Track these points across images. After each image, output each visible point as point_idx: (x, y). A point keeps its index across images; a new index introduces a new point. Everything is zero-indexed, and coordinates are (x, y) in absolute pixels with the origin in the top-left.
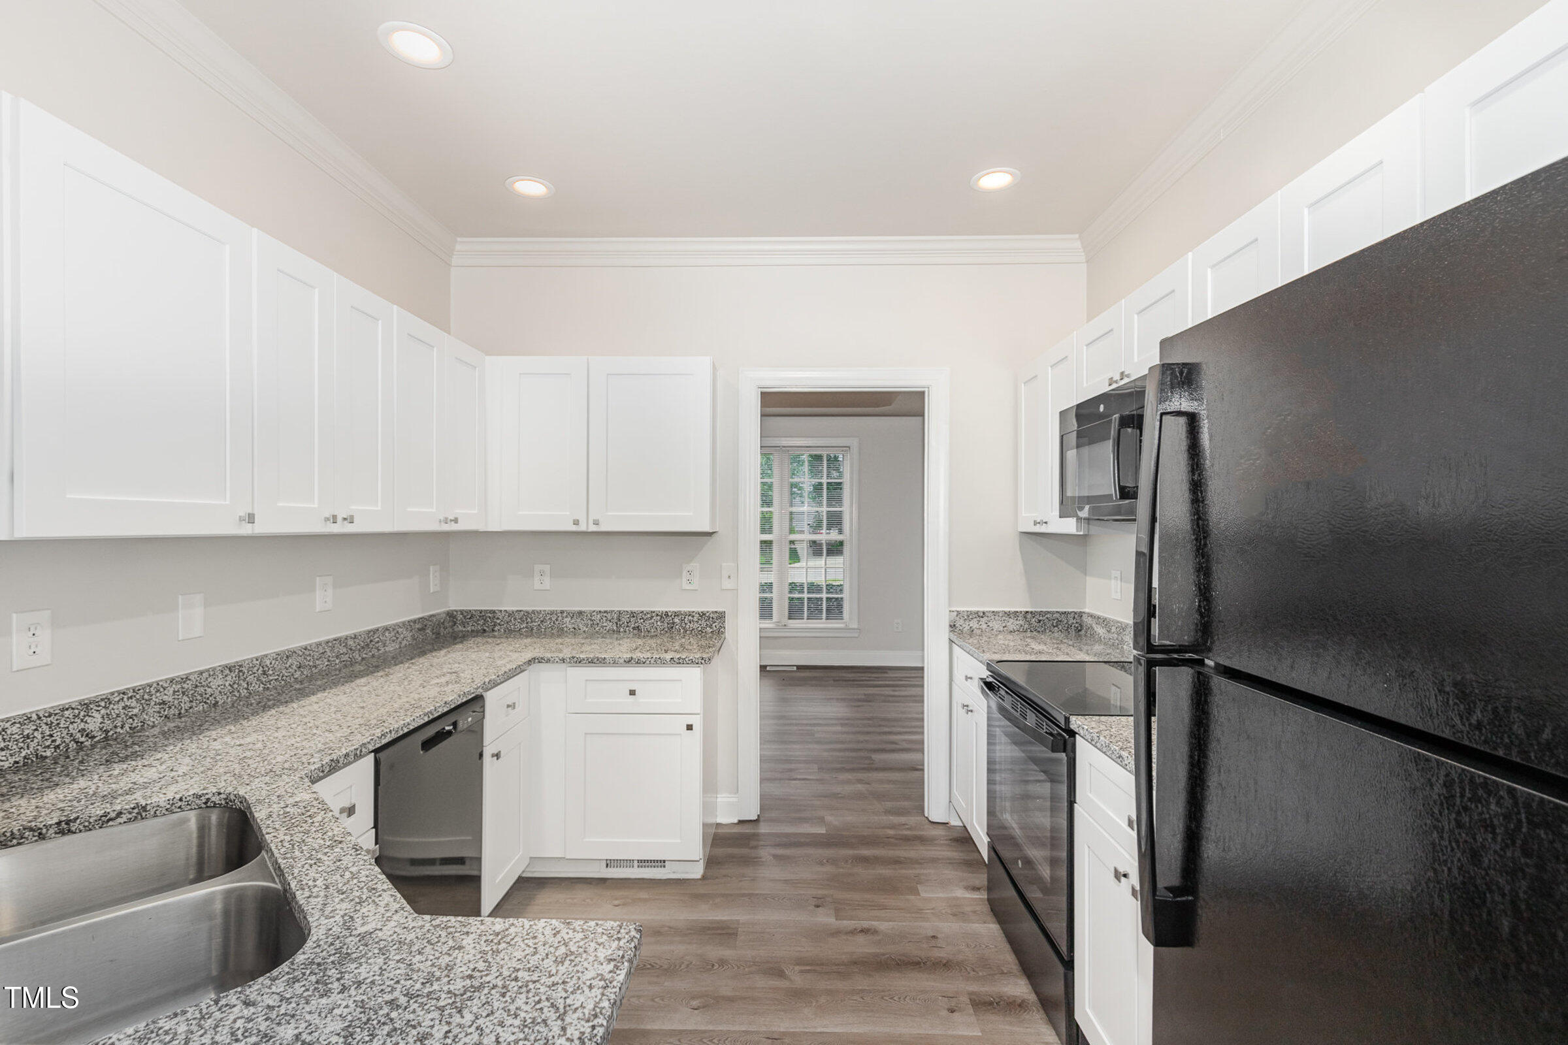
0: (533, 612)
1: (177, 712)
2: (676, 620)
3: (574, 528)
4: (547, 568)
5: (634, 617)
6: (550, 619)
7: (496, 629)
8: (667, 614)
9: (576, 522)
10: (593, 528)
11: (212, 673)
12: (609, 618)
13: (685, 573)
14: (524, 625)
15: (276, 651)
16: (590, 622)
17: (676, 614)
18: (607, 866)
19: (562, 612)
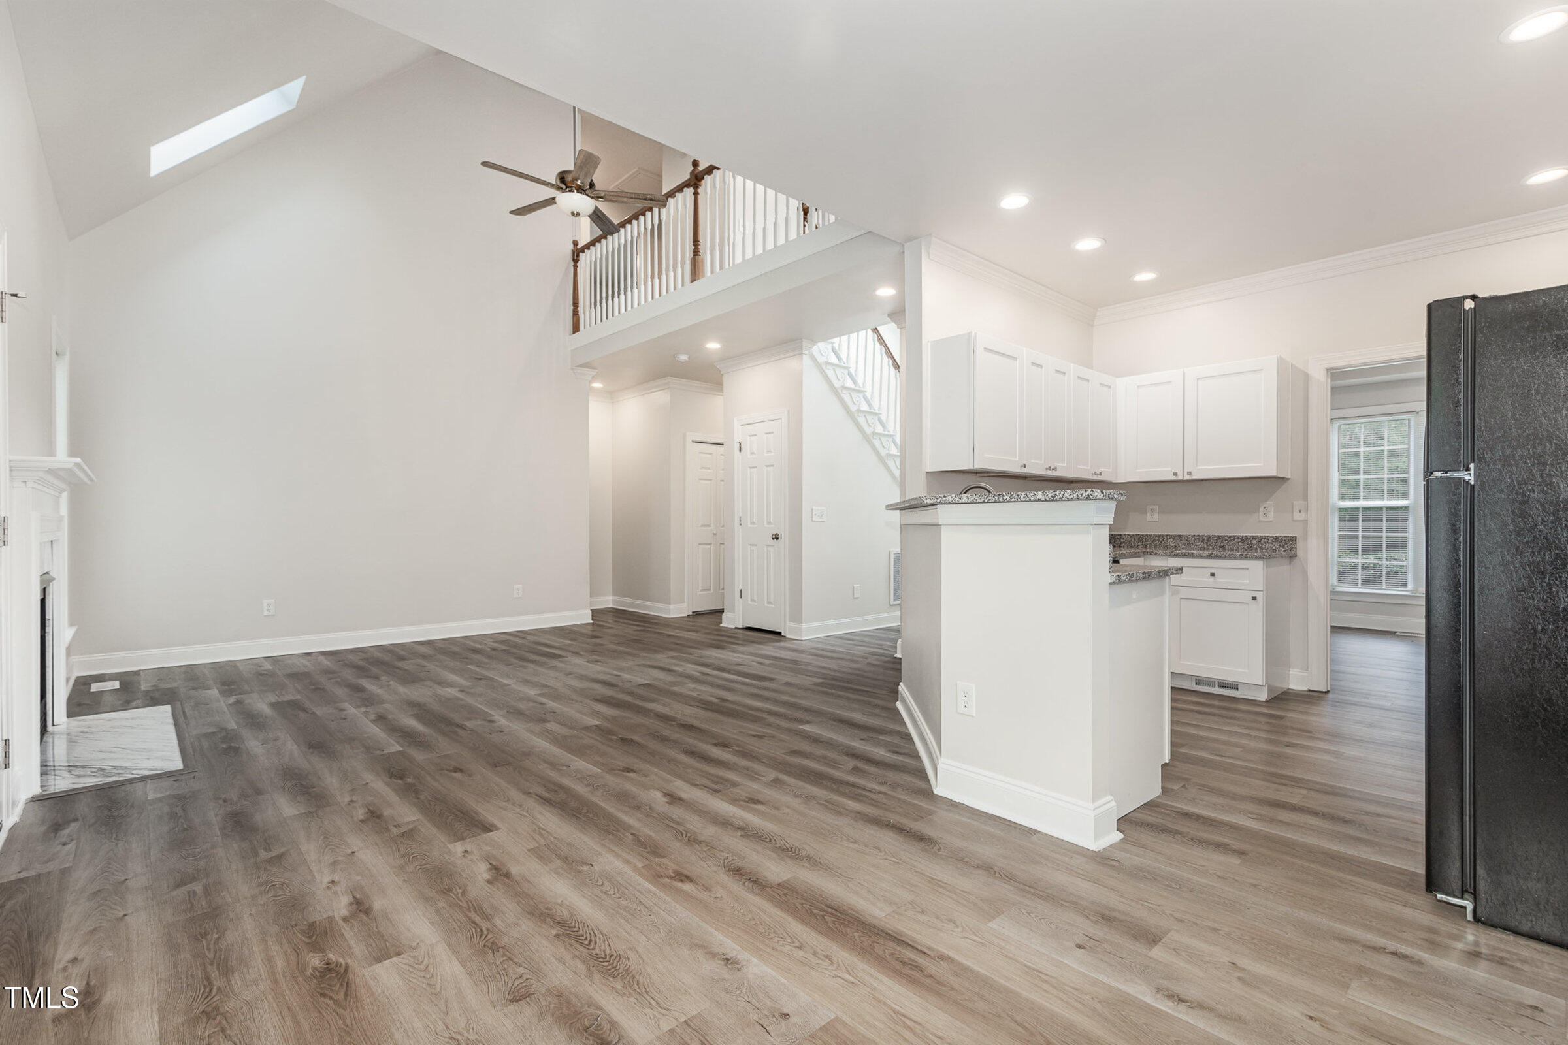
0: (1147, 535)
2: (1254, 542)
3: (1174, 478)
4: (1156, 507)
5: (1220, 539)
6: (1158, 540)
7: (1122, 545)
8: (1246, 537)
9: (1175, 474)
10: (1187, 477)
12: (1201, 539)
13: (1261, 509)
14: (1141, 543)
16: (1187, 543)
17: (1254, 538)
18: (1196, 684)
19: (1167, 535)
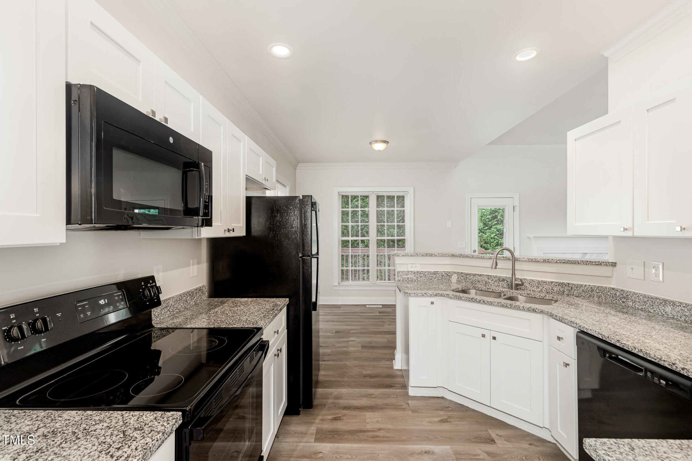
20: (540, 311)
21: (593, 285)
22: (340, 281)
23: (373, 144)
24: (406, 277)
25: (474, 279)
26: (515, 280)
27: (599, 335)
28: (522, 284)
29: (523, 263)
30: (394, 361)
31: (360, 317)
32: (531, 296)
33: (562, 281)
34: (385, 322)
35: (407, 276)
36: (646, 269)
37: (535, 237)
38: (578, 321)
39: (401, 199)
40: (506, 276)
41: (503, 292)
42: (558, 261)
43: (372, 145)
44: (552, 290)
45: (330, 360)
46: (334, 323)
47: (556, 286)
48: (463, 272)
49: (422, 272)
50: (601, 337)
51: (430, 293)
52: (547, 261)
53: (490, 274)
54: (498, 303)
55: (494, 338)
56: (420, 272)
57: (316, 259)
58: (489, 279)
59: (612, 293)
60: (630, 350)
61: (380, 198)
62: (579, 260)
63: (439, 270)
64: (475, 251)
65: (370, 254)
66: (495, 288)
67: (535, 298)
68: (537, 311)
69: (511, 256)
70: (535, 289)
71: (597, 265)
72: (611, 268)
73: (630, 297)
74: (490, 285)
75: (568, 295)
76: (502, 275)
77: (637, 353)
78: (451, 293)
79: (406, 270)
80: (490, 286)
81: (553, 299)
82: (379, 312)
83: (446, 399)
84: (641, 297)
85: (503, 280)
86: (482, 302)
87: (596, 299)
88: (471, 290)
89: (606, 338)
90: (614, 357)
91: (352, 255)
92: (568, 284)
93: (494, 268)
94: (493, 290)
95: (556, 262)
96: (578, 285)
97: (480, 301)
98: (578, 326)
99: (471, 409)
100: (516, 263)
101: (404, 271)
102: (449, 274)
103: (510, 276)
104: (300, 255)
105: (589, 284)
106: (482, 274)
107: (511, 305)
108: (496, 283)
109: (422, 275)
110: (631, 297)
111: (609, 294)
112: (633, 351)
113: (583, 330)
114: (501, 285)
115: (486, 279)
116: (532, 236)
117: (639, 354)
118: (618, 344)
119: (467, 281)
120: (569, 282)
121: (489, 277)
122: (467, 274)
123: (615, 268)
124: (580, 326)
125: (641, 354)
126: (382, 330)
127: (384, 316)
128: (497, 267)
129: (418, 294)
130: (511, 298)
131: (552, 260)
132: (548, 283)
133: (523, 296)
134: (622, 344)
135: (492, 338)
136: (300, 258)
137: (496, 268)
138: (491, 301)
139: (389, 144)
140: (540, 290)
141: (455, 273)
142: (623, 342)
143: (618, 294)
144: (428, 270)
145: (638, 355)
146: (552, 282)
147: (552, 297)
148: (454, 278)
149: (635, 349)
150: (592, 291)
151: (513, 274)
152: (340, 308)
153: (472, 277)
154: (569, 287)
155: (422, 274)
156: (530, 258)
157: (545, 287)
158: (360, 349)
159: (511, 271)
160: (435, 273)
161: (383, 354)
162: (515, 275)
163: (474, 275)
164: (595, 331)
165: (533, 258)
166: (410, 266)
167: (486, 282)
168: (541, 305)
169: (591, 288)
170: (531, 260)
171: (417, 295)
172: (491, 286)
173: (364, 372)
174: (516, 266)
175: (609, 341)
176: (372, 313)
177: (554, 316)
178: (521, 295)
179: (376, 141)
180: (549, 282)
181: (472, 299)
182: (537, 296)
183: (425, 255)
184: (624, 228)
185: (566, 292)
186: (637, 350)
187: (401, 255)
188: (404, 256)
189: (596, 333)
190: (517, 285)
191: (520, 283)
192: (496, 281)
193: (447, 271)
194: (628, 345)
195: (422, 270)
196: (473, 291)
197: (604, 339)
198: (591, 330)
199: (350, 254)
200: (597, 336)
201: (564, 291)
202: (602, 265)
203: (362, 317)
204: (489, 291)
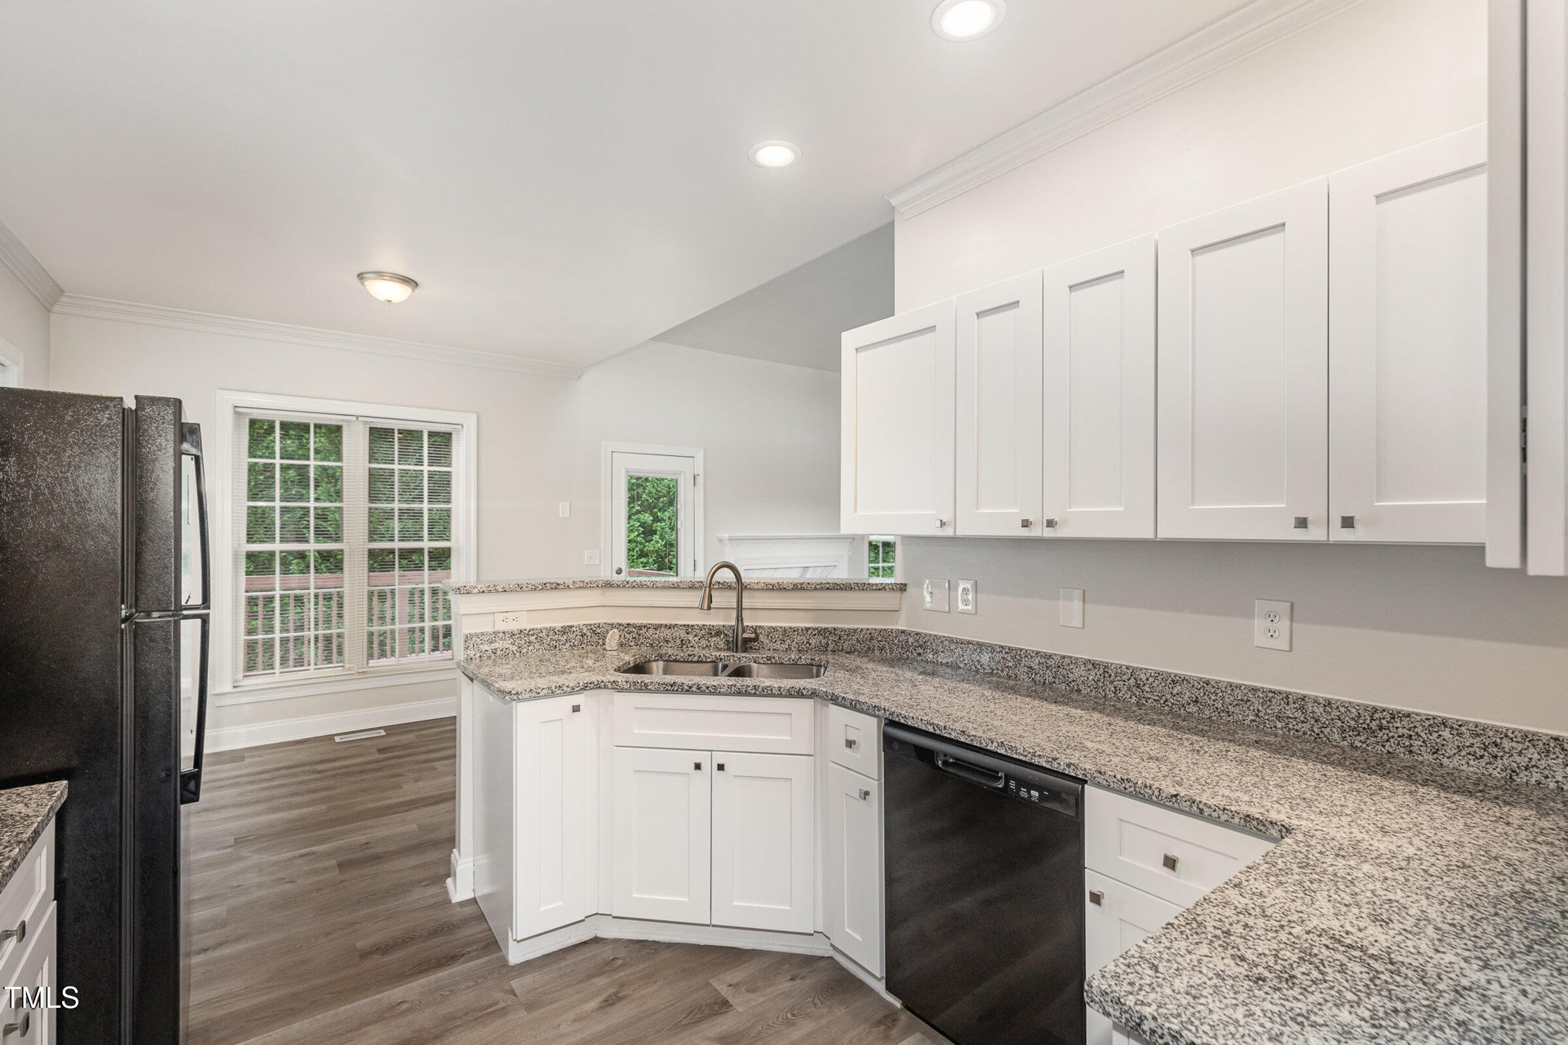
1: (1042, 681)
11: (1075, 661)
15: (1156, 668)
20: (810, 692)
21: (872, 627)
22: (241, 675)
23: (368, 279)
24: (488, 648)
25: (656, 636)
26: (744, 632)
27: (929, 726)
28: (756, 639)
29: (757, 594)
30: (449, 881)
31: (318, 776)
32: (773, 661)
33: (824, 626)
34: (401, 775)
35: (493, 646)
36: (951, 592)
37: (731, 539)
38: (884, 704)
39: (442, 441)
40: (724, 624)
41: (721, 659)
42: (818, 587)
43: (367, 283)
44: (808, 645)
45: (227, 942)
46: (224, 814)
47: (815, 635)
48: (631, 622)
49: (532, 632)
50: (931, 730)
51: (571, 685)
52: (799, 587)
53: (691, 623)
54: (730, 687)
55: (721, 767)
56: (526, 632)
57: (199, 621)
58: (688, 633)
59: (901, 639)
60: (984, 745)
61: (379, 435)
62: (852, 582)
63: (575, 624)
64: (619, 572)
65: (346, 590)
66: (704, 652)
67: (782, 663)
68: (805, 693)
69: (735, 580)
70: (778, 645)
71: (879, 589)
72: (898, 594)
73: (929, 644)
74: (692, 647)
75: (835, 651)
76: (714, 623)
77: (996, 750)
78: (621, 678)
79: (491, 630)
80: (690, 649)
81: (813, 662)
82: (381, 751)
83: (603, 939)
84: (946, 643)
85: (718, 633)
86: (694, 689)
87: (877, 653)
88: (654, 664)
89: (941, 731)
90: (953, 762)
91: (282, 597)
92: (835, 629)
93: (706, 607)
94: (700, 657)
95: (816, 589)
96: (849, 629)
97: (691, 687)
98: (887, 713)
99: (664, 943)
100: (743, 594)
101: (483, 634)
102: (598, 631)
103: (733, 623)
104: (123, 613)
105: (867, 627)
106: (673, 623)
107: (755, 689)
108: (704, 642)
109: (532, 638)
110: (931, 644)
111: (896, 641)
112: (989, 748)
113: (897, 720)
114: (712, 644)
115: (683, 634)
116: (726, 536)
117: (999, 751)
118: (962, 739)
119: (640, 643)
120: (835, 626)
121: (688, 628)
122: (640, 627)
123: (905, 594)
124: (892, 714)
125: (1002, 751)
126: (401, 800)
127: (396, 757)
128: (713, 605)
129: (540, 690)
130: (740, 672)
131: (809, 584)
132: (800, 631)
133: (759, 663)
134: (968, 736)
135: (715, 767)
136: (124, 621)
137: (709, 608)
138: (715, 684)
139: (417, 291)
140: (786, 646)
141: (612, 626)
142: (971, 734)
143: (911, 640)
144: (548, 625)
145: (997, 753)
146: (807, 629)
147: (812, 659)
148: (612, 639)
149: (992, 743)
150: (872, 639)
151: (740, 619)
152: (242, 758)
153: (651, 631)
154: (836, 635)
155: (533, 635)
156: (769, 581)
157: (796, 640)
158: (334, 874)
159: (734, 614)
160: (565, 630)
161: (414, 868)
162: (742, 620)
163: (657, 627)
164: (922, 720)
165: (775, 582)
166: (499, 617)
167: (682, 641)
168: (808, 680)
169: (870, 634)
170: (771, 587)
171: (535, 694)
172: (692, 649)
173: (360, 944)
174: (743, 600)
175: (946, 735)
176: (361, 755)
177: (840, 699)
178: (755, 662)
179: (380, 275)
180: (802, 630)
181: (672, 686)
182: (785, 660)
183: (540, 587)
184: (941, 521)
185: (831, 647)
186: (995, 744)
187: (476, 591)
188: (483, 592)
189: (923, 722)
190: (746, 641)
191: (753, 636)
192: (703, 636)
193: (593, 622)
194: (981, 737)
195: (532, 627)
196: (658, 666)
197: (938, 732)
198: (913, 718)
199: (277, 593)
200: (924, 728)
201: (827, 644)
202: (886, 590)
203: (325, 774)
204: (692, 662)
